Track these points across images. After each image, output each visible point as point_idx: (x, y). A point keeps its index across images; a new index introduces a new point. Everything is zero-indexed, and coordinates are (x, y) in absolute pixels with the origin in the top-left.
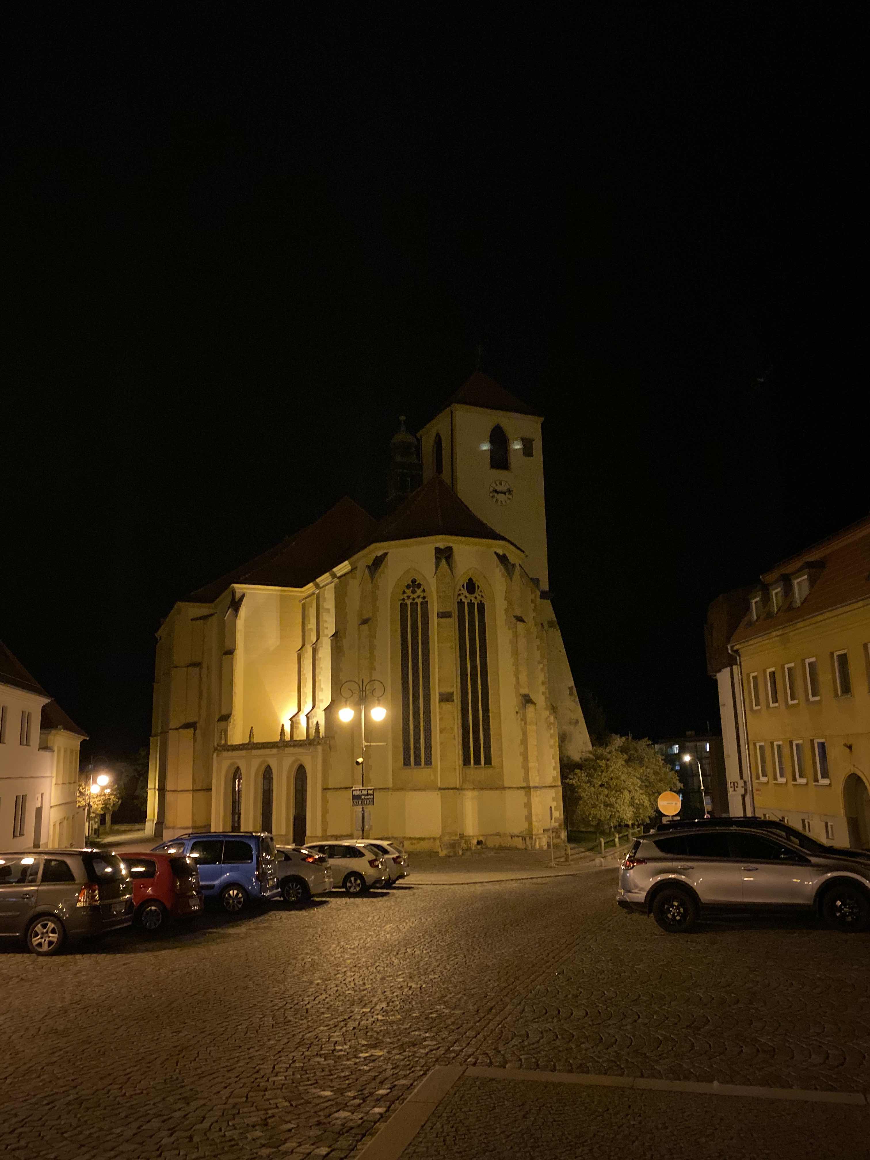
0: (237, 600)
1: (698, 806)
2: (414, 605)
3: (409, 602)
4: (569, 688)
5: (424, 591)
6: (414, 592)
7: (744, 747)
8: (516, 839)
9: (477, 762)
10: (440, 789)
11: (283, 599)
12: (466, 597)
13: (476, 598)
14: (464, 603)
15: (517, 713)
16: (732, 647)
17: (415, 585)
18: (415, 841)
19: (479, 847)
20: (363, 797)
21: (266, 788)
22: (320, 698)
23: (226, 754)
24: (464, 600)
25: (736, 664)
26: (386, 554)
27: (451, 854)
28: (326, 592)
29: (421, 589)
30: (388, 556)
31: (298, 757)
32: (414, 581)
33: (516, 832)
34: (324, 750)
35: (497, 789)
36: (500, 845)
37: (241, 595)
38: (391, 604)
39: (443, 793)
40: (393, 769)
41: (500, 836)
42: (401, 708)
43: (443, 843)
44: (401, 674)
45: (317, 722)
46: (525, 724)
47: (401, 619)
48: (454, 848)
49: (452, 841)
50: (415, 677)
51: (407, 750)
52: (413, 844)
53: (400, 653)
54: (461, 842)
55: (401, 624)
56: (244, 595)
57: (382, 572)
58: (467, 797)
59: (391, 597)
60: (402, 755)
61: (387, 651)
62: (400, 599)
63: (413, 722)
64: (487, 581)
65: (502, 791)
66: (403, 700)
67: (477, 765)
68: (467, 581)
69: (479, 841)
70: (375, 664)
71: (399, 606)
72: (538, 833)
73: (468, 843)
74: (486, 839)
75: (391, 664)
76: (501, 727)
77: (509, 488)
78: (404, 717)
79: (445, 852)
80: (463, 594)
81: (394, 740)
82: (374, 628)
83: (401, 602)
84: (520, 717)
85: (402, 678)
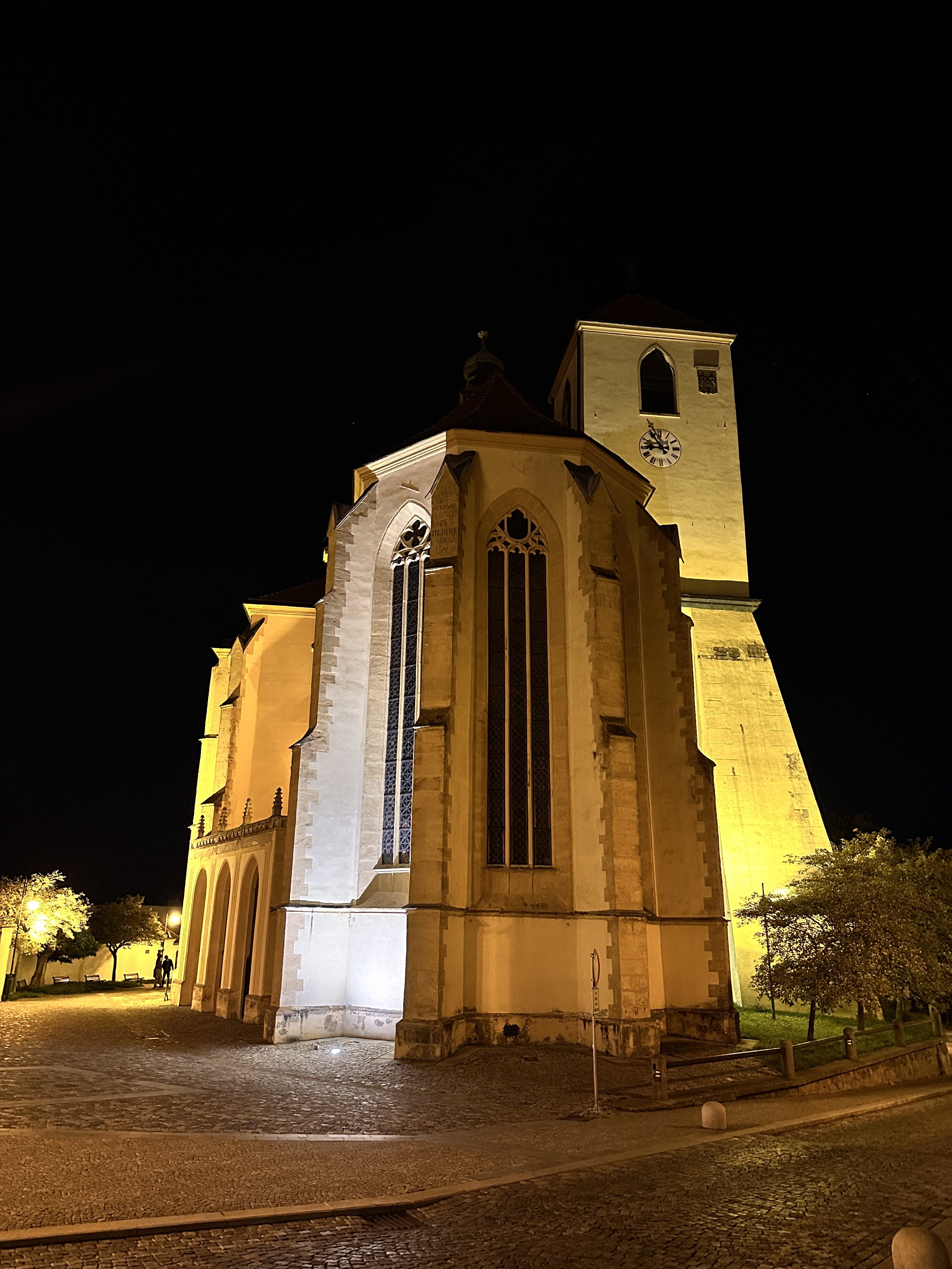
0: (249, 627)
2: (414, 567)
3: (406, 563)
6: (415, 544)
8: (592, 1027)
9: (519, 857)
12: (507, 544)
13: (527, 545)
14: (502, 553)
15: (595, 754)
17: (417, 531)
19: (510, 1040)
24: (502, 548)
26: (374, 485)
30: (377, 487)
31: (252, 853)
32: (416, 525)
33: (592, 1011)
35: (555, 915)
36: (560, 1039)
37: (258, 619)
38: (376, 569)
39: (414, 915)
40: (362, 868)
41: (561, 1017)
42: (385, 753)
43: (402, 1028)
44: (388, 692)
45: (279, 789)
46: (607, 776)
47: (394, 595)
48: (426, 1041)
49: (421, 1025)
50: (410, 695)
51: (389, 833)
52: (380, 1024)
53: (389, 655)
54: (457, 1028)
55: (394, 603)
56: (263, 620)
57: (361, 514)
58: (486, 929)
59: (377, 557)
60: (381, 841)
61: (363, 651)
62: (395, 559)
63: (403, 778)
64: (548, 512)
65: (568, 921)
66: (388, 739)
67: (519, 863)
68: (510, 516)
69: (510, 1026)
70: (334, 672)
71: (393, 572)
72: (635, 1017)
73: (484, 1030)
74: (527, 1024)
75: (370, 674)
76: (569, 788)
77: (675, 441)
78: (388, 769)
79: (406, 1049)
80: (500, 538)
81: (366, 812)
82: (336, 607)
83: (396, 564)
84: (600, 761)
85: (390, 698)
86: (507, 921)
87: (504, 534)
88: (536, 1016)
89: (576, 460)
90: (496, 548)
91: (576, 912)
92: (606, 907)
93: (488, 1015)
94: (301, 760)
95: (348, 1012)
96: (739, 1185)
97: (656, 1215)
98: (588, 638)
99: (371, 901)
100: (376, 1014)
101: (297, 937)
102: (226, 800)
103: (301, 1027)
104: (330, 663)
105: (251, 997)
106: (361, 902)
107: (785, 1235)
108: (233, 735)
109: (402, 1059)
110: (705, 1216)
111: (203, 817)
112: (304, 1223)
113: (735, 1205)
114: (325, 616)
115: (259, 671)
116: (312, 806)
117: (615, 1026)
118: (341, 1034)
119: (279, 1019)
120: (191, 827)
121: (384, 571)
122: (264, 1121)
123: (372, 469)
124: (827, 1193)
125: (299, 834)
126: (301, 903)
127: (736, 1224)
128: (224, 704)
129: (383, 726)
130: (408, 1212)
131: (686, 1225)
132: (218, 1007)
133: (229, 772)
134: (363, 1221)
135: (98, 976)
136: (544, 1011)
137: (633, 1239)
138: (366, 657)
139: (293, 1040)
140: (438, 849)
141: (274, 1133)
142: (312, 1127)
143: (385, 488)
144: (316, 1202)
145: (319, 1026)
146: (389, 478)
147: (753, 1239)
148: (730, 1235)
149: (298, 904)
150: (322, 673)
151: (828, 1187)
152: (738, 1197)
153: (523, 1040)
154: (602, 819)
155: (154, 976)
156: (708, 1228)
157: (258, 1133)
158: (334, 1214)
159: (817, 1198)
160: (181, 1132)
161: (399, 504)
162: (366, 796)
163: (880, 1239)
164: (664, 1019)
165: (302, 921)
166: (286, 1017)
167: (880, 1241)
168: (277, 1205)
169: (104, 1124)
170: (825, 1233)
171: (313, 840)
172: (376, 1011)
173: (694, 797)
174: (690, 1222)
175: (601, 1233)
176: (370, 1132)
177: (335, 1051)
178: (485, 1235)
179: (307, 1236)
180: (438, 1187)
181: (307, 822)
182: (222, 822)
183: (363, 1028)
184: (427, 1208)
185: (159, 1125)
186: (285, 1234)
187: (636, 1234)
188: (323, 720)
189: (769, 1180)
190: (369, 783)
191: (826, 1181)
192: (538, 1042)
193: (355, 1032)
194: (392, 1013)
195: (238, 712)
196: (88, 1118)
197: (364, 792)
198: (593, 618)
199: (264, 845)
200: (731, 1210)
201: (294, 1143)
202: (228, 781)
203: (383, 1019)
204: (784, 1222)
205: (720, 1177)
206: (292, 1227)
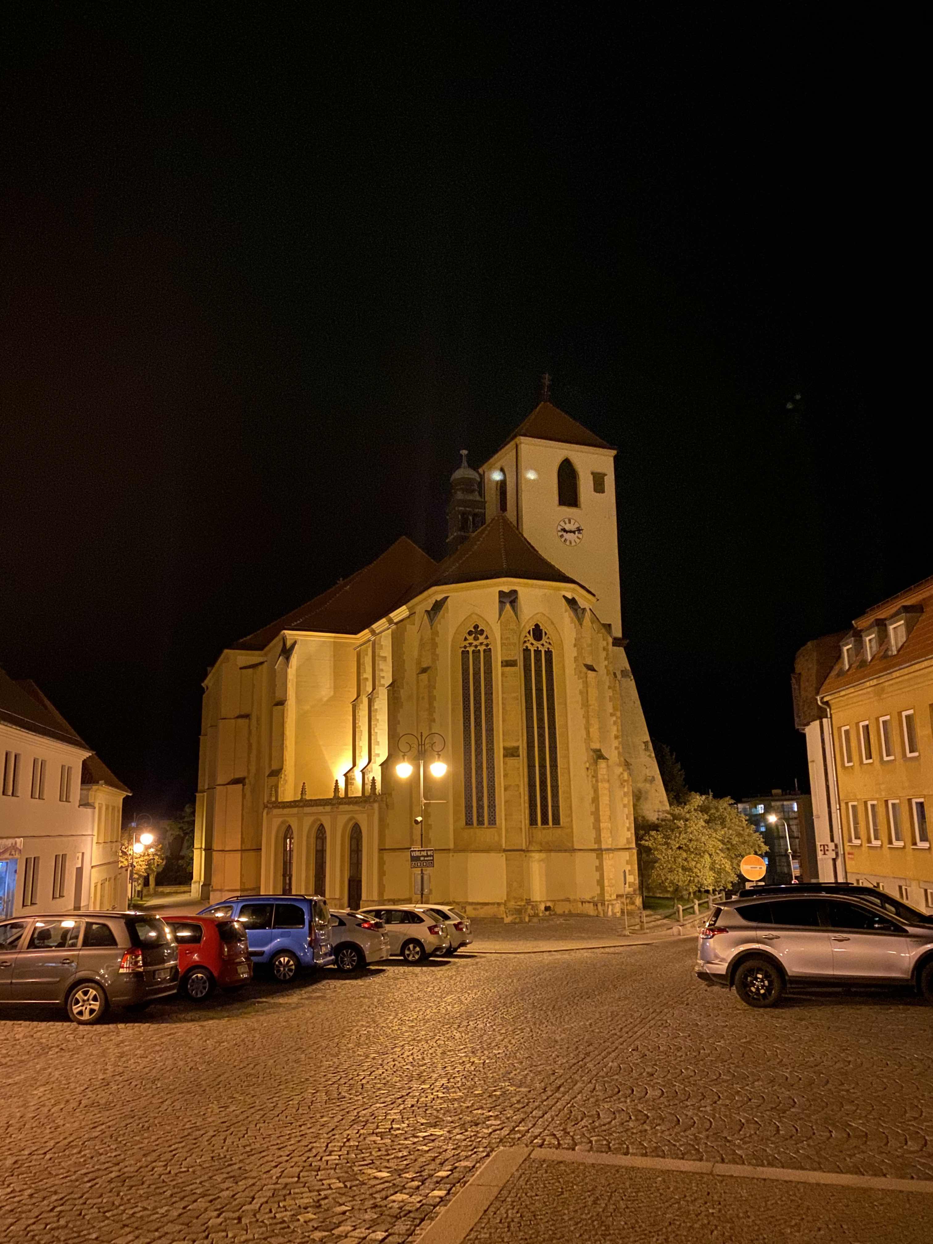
0: (288, 648)
1: (786, 870)
2: (476, 653)
3: (471, 649)
4: (644, 743)
5: (487, 638)
6: (476, 639)
7: (834, 806)
8: (586, 905)
9: (545, 822)
10: (505, 851)
11: (336, 646)
12: (532, 644)
13: (543, 645)
14: (530, 650)
15: (588, 769)
16: (822, 698)
17: (477, 631)
18: (478, 907)
19: (547, 913)
20: (422, 859)
21: (319, 848)
22: (377, 752)
23: (276, 811)
24: (530, 647)
25: (827, 717)
26: (447, 598)
27: (517, 921)
28: (382, 640)
29: (484, 636)
30: (448, 600)
31: (354, 815)
32: (476, 627)
33: (587, 897)
34: (380, 808)
35: (566, 851)
36: (570, 911)
37: (292, 641)
38: (452, 652)
39: (509, 854)
40: (455, 828)
42: (463, 763)
44: (462, 727)
46: (596, 781)
47: (462, 668)
48: (520, 914)
49: (517, 907)
50: (478, 730)
51: (469, 809)
52: (476, 909)
53: (462, 704)
55: (463, 673)
56: (295, 642)
58: (532, 859)
59: (451, 645)
60: (464, 813)
61: (448, 702)
62: (462, 646)
63: (476, 778)
64: (555, 626)
65: (571, 854)
66: (465, 755)
67: (546, 825)
68: (534, 627)
69: (547, 906)
70: (434, 716)
71: (462, 653)
73: (535, 909)
74: (555, 905)
75: (452, 717)
77: (579, 527)
78: (465, 773)
80: (529, 641)
81: (455, 797)
82: (433, 678)
83: (463, 649)
84: (591, 773)
85: (464, 730)
87: (531, 638)
88: (559, 901)
89: (569, 596)
90: (527, 647)
91: (576, 849)
92: (596, 847)
93: (536, 902)
102: (284, 773)
104: (432, 711)
121: (457, 653)
129: (461, 747)
136: (561, 899)
138: (450, 706)
140: (520, 821)
153: (553, 913)
162: (454, 787)
173: (622, 784)
192: (560, 913)
195: (287, 711)
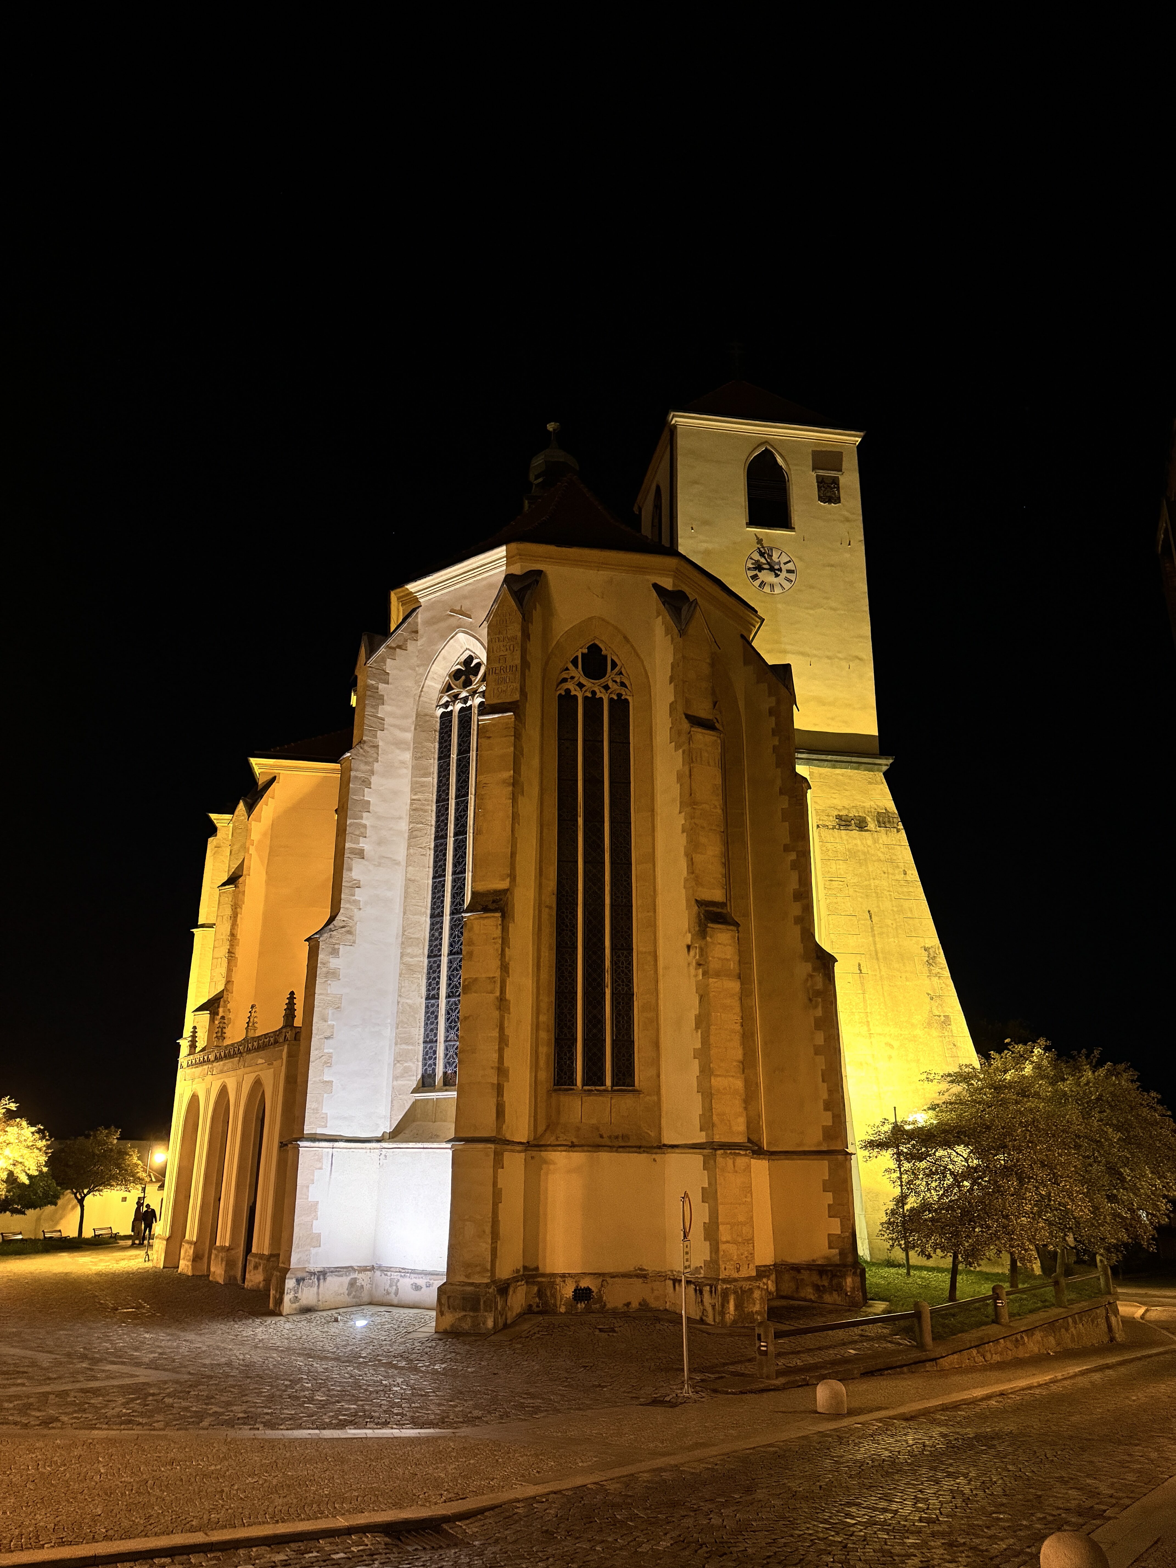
0: (259, 788)
3: (456, 708)
6: (467, 684)
8: (683, 1289)
9: (594, 1076)
12: (581, 685)
13: (606, 688)
14: (575, 697)
17: (469, 669)
24: (575, 691)
26: (415, 610)
27: (466, 1326)
29: (480, 675)
30: (419, 613)
31: (258, 1075)
32: (468, 661)
33: (683, 1268)
35: (640, 1148)
36: (642, 1303)
37: (266, 778)
38: (418, 715)
39: (461, 1150)
40: (396, 1093)
41: (645, 1277)
42: (427, 947)
43: (445, 1293)
44: (431, 870)
45: (292, 993)
46: (704, 974)
47: (440, 748)
48: (475, 1308)
49: (469, 1289)
50: (458, 873)
51: (431, 1048)
52: (417, 1288)
53: (433, 823)
54: (514, 1292)
55: (440, 758)
56: (274, 779)
57: (399, 647)
58: (552, 1167)
59: (419, 701)
60: (421, 1058)
61: (400, 818)
62: (441, 703)
63: (449, 978)
64: (632, 646)
65: (654, 1156)
66: (431, 930)
67: (594, 1084)
68: (586, 651)
69: (581, 1289)
70: (363, 844)
71: (438, 720)
72: (736, 1275)
73: (549, 1294)
74: (602, 1286)
75: (409, 847)
76: (657, 990)
77: (790, 561)
78: (430, 967)
79: (450, 1319)
80: (572, 678)
81: (402, 1021)
82: (366, 763)
83: (442, 710)
84: (695, 957)
85: (434, 878)
86: (578, 1158)
87: (577, 673)
88: (613, 1276)
89: (668, 583)
90: (568, 691)
91: (665, 1145)
92: (701, 1138)
93: (553, 1275)
94: (320, 956)
95: (378, 1273)
96: (859, 1483)
97: (754, 1524)
98: (681, 803)
99: (407, 1133)
100: (412, 1276)
101: (313, 1180)
102: (225, 1006)
103: (318, 1294)
104: (357, 833)
105: (256, 1255)
106: (397, 1135)
107: (913, 1545)
108: (234, 924)
109: (445, 1332)
110: (815, 1523)
111: (195, 1028)
112: (311, 1544)
113: (853, 1509)
114: (353, 774)
115: (268, 842)
116: (333, 1014)
117: (711, 1288)
118: (369, 1301)
119: (290, 1283)
120: (180, 1041)
121: (428, 718)
122: (267, 1414)
123: (413, 590)
124: (967, 1491)
125: (316, 1050)
126: (318, 1137)
127: (854, 1532)
128: (224, 884)
129: (425, 913)
130: (445, 1526)
131: (792, 1536)
132: (212, 1269)
133: (229, 970)
134: (387, 1539)
135: (60, 1231)
136: (622, 1270)
137: (725, 1554)
138: (404, 826)
139: (307, 1310)
140: (492, 1068)
141: (278, 1429)
142: (327, 1420)
143: (428, 615)
144: (327, 1517)
145: (342, 1292)
146: (434, 602)
147: (874, 1551)
148: (845, 1547)
149: (314, 1138)
150: (347, 845)
151: (969, 1484)
152: (857, 1498)
153: (598, 1306)
154: (697, 1028)
155: (133, 1231)
156: (819, 1539)
157: (258, 1429)
158: (349, 1531)
159: (954, 1498)
160: (160, 1430)
161: (447, 634)
162: (402, 1000)
163: (1029, 1547)
164: (773, 1277)
165: (320, 1160)
166: (298, 1281)
167: (1028, 1550)
168: (277, 1522)
169: (59, 1421)
170: (962, 1541)
171: (334, 1057)
172: (413, 1272)
173: (810, 1000)
174: (797, 1532)
175: (685, 1548)
176: (400, 1425)
177: (361, 1323)
178: (540, 1554)
179: (314, 1560)
180: (483, 1494)
181: (328, 1034)
182: (219, 1034)
183: (396, 1293)
184: (468, 1522)
185: (130, 1422)
186: (286, 1558)
187: (729, 1548)
188: (348, 906)
189: (896, 1477)
190: (406, 984)
191: (965, 1476)
192: (616, 1308)
193: (387, 1299)
194: (432, 1274)
195: (240, 895)
196: (38, 1414)
197: (400, 996)
198: (687, 778)
199: (272, 1064)
200: (848, 1515)
201: (303, 1441)
202: (228, 982)
203: (421, 1281)
204: (913, 1528)
205: (836, 1474)
206: (296, 1549)
